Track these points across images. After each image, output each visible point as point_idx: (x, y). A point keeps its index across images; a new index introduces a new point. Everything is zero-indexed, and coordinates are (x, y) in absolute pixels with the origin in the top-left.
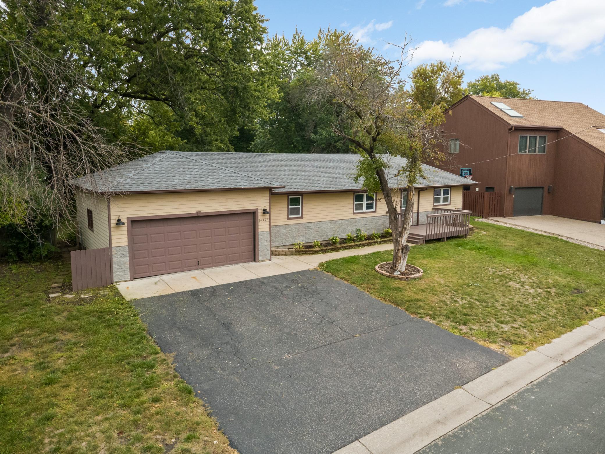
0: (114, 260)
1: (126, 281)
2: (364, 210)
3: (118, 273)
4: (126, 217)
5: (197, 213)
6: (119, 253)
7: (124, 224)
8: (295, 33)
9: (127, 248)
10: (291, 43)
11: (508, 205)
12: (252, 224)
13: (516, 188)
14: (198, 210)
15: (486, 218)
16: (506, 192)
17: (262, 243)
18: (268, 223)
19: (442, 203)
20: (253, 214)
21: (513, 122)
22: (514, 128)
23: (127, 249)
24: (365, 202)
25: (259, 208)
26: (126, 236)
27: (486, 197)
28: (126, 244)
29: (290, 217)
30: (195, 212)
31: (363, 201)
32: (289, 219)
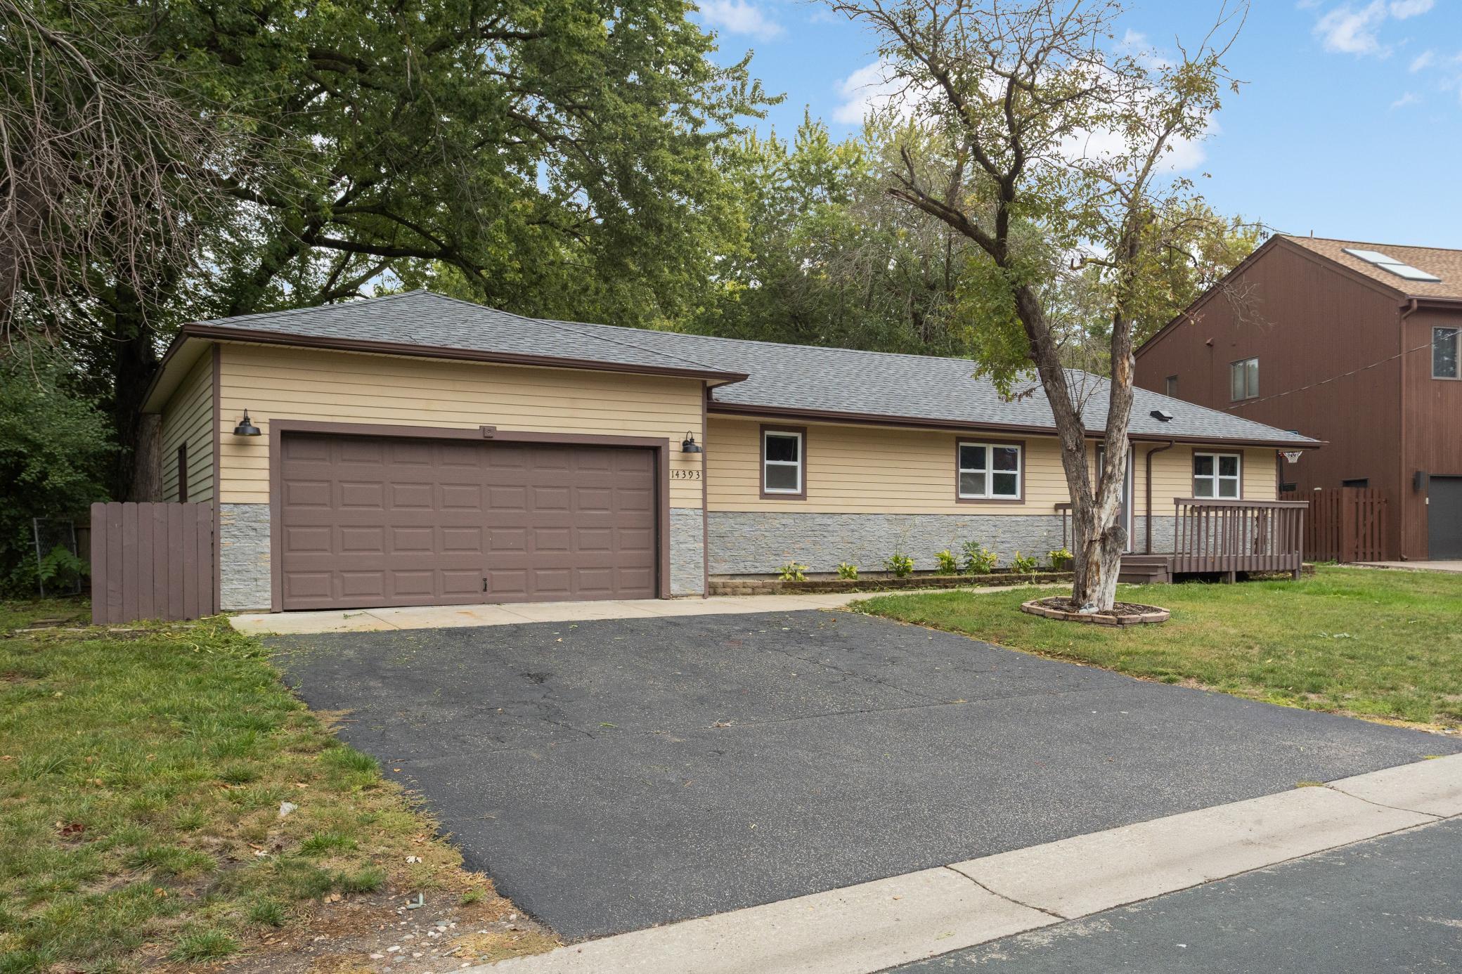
0: (226, 542)
1: (259, 611)
2: (989, 493)
3: (236, 585)
4: (266, 418)
5: (483, 429)
6: (241, 524)
7: (257, 432)
8: (803, 124)
9: (267, 509)
10: (791, 150)
11: (1411, 528)
12: (651, 485)
13: (1433, 478)
14: (488, 420)
15: (1347, 563)
16: (1405, 489)
17: (679, 543)
18: (699, 485)
19: (1216, 495)
20: (652, 452)
21: (1409, 290)
22: (1415, 305)
23: (266, 514)
24: (989, 472)
25: (672, 437)
26: (266, 474)
27: (1345, 500)
28: (265, 499)
29: (767, 490)
30: (477, 427)
31: (983, 467)
32: (764, 496)
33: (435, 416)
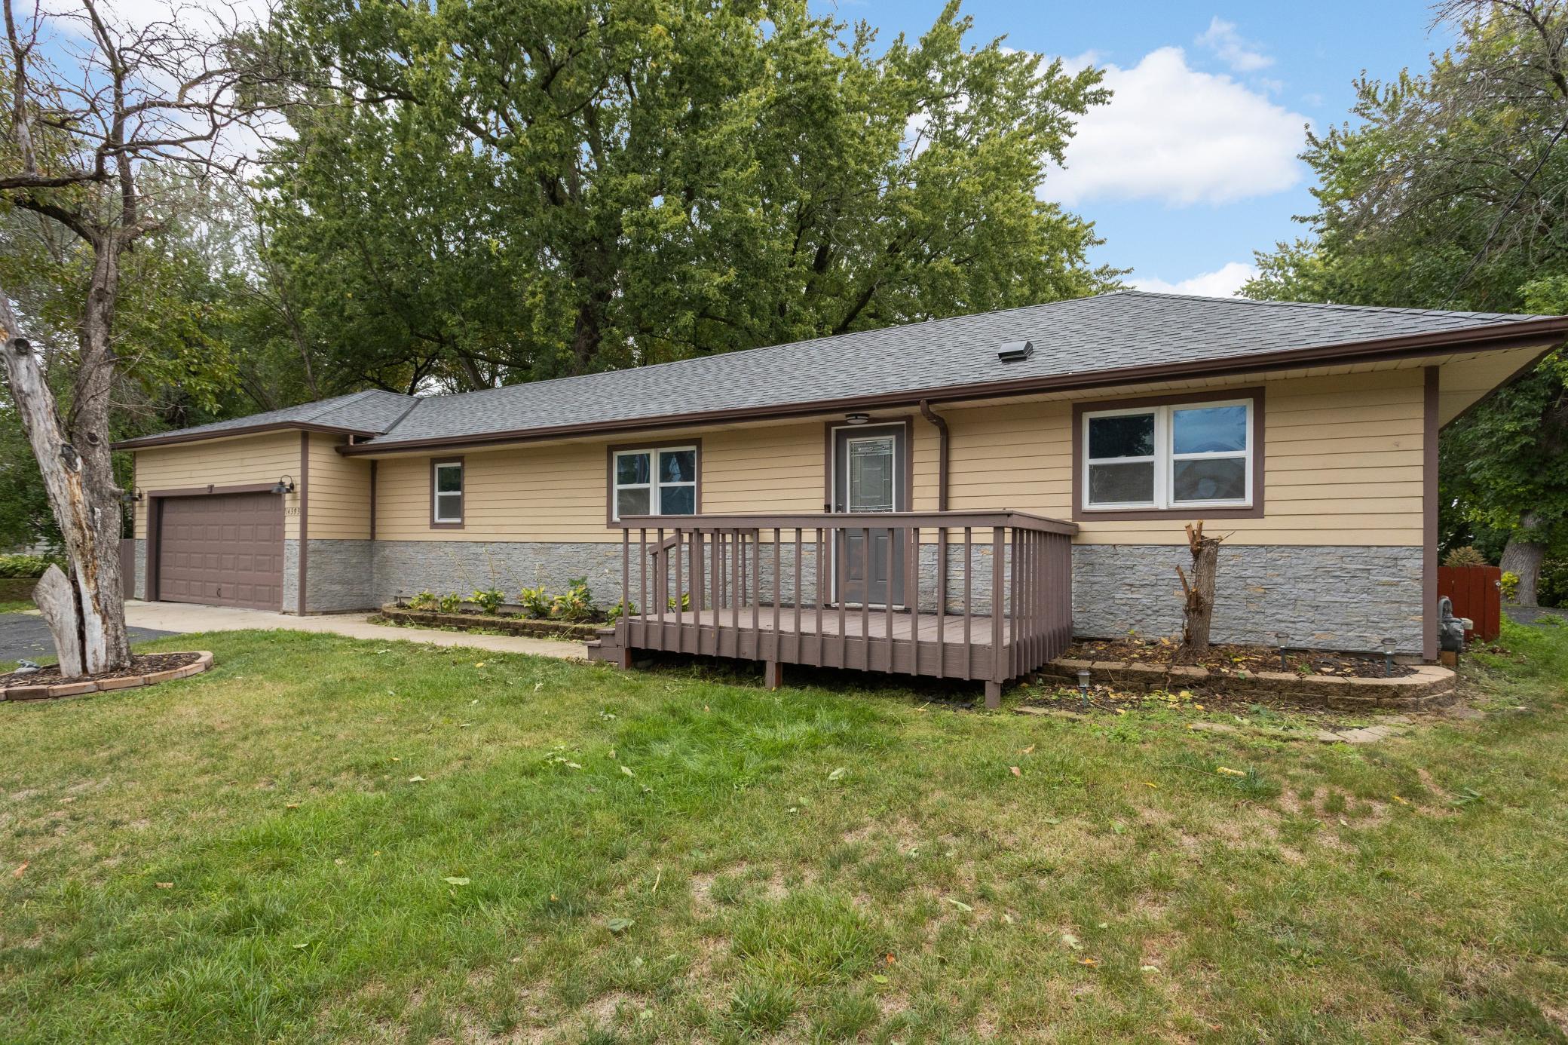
2: (655, 514)
4: (146, 490)
5: (209, 487)
6: (140, 550)
9: (145, 543)
14: (211, 481)
17: (287, 568)
18: (299, 519)
24: (655, 485)
26: (146, 523)
28: (145, 536)
29: (438, 520)
31: (648, 481)
32: (434, 525)
33: (193, 481)
